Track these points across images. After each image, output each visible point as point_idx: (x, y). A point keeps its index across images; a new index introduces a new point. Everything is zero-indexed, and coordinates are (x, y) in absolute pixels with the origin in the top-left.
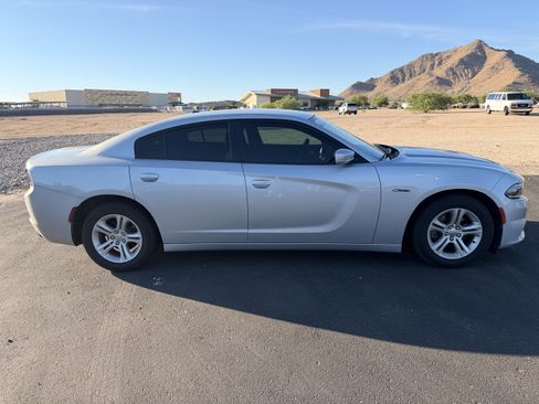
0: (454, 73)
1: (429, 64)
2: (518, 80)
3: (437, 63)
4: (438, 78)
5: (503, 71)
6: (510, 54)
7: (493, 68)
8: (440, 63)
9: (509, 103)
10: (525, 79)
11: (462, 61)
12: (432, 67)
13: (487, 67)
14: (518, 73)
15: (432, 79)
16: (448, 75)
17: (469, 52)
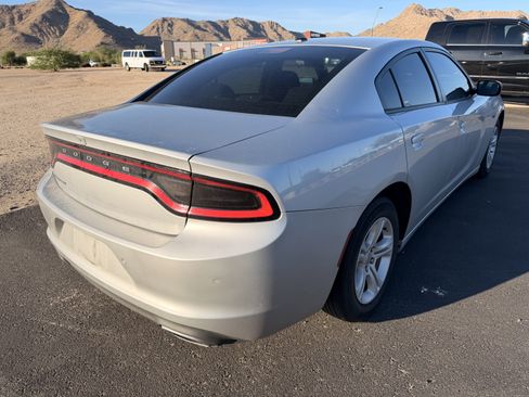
0: (40, 30)
1: (8, 17)
2: (104, 41)
3: (16, 17)
4: (23, 34)
5: (89, 31)
6: (90, 14)
7: (78, 27)
8: (21, 18)
9: (147, 60)
10: (109, 40)
11: (44, 17)
12: (12, 21)
13: (71, 26)
14: (102, 34)
15: (17, 35)
16: (33, 31)
17: (49, 8)
